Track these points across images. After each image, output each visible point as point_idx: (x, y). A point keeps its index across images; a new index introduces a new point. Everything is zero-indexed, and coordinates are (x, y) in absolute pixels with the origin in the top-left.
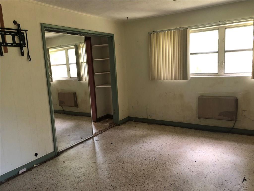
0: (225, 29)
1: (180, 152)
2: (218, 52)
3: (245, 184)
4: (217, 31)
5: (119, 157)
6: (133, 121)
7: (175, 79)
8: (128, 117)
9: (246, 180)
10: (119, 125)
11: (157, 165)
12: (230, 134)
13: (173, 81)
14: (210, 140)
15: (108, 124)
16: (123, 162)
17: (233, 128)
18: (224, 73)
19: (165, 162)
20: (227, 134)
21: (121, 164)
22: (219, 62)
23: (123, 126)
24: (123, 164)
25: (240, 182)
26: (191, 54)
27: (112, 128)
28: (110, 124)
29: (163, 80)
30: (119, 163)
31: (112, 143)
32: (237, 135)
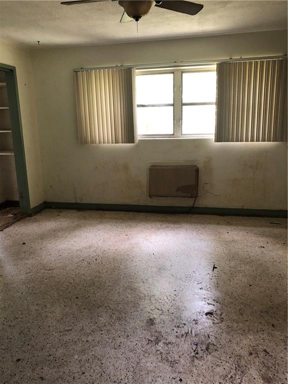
0: (182, 72)
1: (131, 244)
2: (173, 105)
3: (216, 272)
4: (172, 75)
5: (41, 261)
6: (53, 208)
7: (117, 142)
8: (45, 203)
9: (216, 268)
10: (30, 216)
11: (102, 265)
12: (190, 215)
13: (114, 144)
14: (168, 225)
15: (10, 215)
16: (48, 269)
17: (193, 207)
18: (182, 134)
19: (112, 260)
20: (186, 215)
21: (46, 271)
22: (175, 119)
23: (38, 217)
24: (49, 272)
25: (210, 272)
26: (139, 106)
27: (19, 220)
28: (15, 215)
29: (99, 143)
30: (43, 271)
31: (24, 244)
32: (198, 215)
